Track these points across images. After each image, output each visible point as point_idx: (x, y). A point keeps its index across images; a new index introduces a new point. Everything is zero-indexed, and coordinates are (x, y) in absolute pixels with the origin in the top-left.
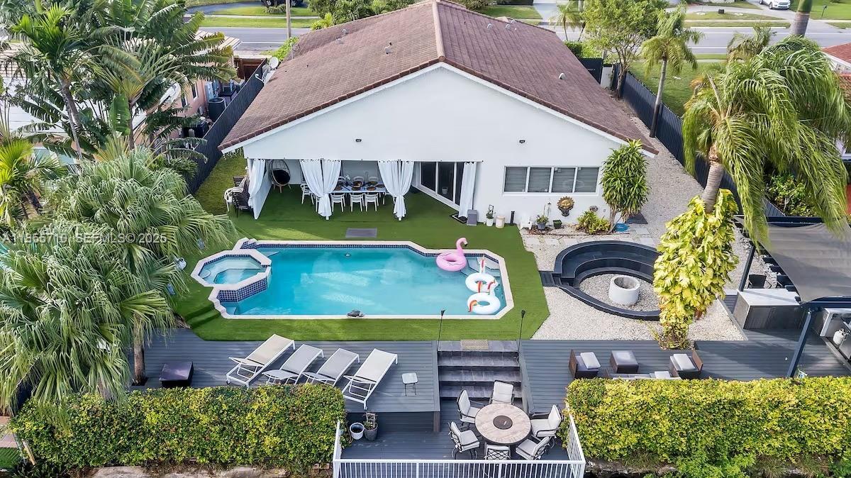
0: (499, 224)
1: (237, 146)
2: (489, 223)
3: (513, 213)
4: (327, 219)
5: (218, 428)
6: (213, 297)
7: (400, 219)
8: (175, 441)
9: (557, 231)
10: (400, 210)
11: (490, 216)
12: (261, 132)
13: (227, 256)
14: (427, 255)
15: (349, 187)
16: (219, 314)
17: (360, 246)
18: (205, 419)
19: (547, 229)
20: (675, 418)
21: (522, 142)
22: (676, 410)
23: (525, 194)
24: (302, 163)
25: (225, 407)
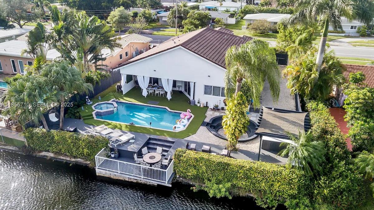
0: (201, 106)
1: (118, 69)
2: (198, 105)
3: (207, 102)
4: (145, 97)
5: (73, 144)
6: (93, 113)
7: (169, 100)
8: (61, 146)
9: (222, 111)
10: (169, 97)
11: (199, 103)
12: (124, 65)
13: (106, 103)
14: (170, 112)
15: (157, 88)
16: (93, 118)
17: (150, 106)
18: (70, 141)
19: (219, 110)
20: (207, 166)
21: (209, 76)
22: (207, 163)
23: (211, 96)
24: (137, 76)
25: (74, 138)
